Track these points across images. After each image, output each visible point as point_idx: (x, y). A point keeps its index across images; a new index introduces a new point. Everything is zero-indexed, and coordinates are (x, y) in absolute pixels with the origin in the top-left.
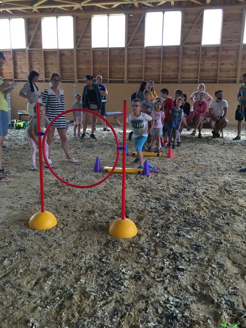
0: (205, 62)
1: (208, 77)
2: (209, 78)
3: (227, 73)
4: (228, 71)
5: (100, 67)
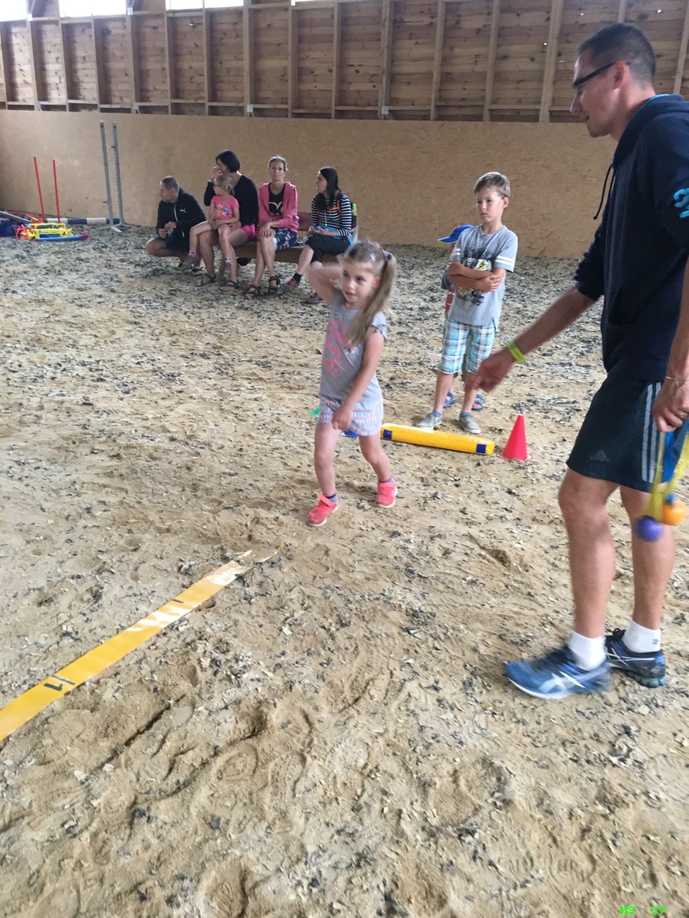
0: (457, 51)
1: (463, 99)
2: (463, 103)
3: (517, 88)
4: (521, 81)
5: (191, 68)
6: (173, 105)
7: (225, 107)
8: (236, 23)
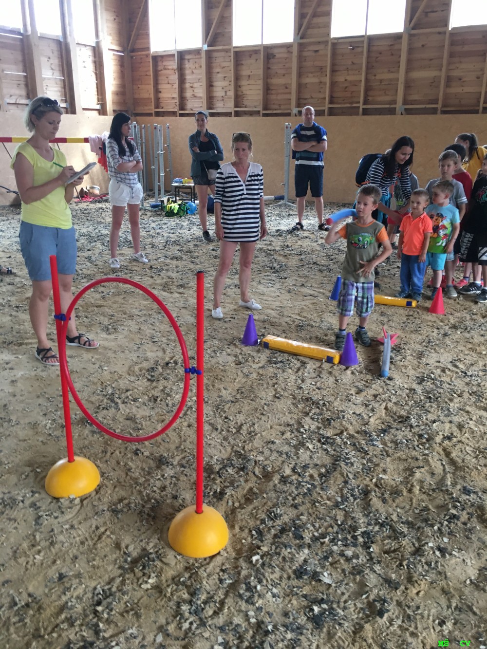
5: (346, 80)
6: (330, 108)
7: (376, 109)
8: (391, 45)
